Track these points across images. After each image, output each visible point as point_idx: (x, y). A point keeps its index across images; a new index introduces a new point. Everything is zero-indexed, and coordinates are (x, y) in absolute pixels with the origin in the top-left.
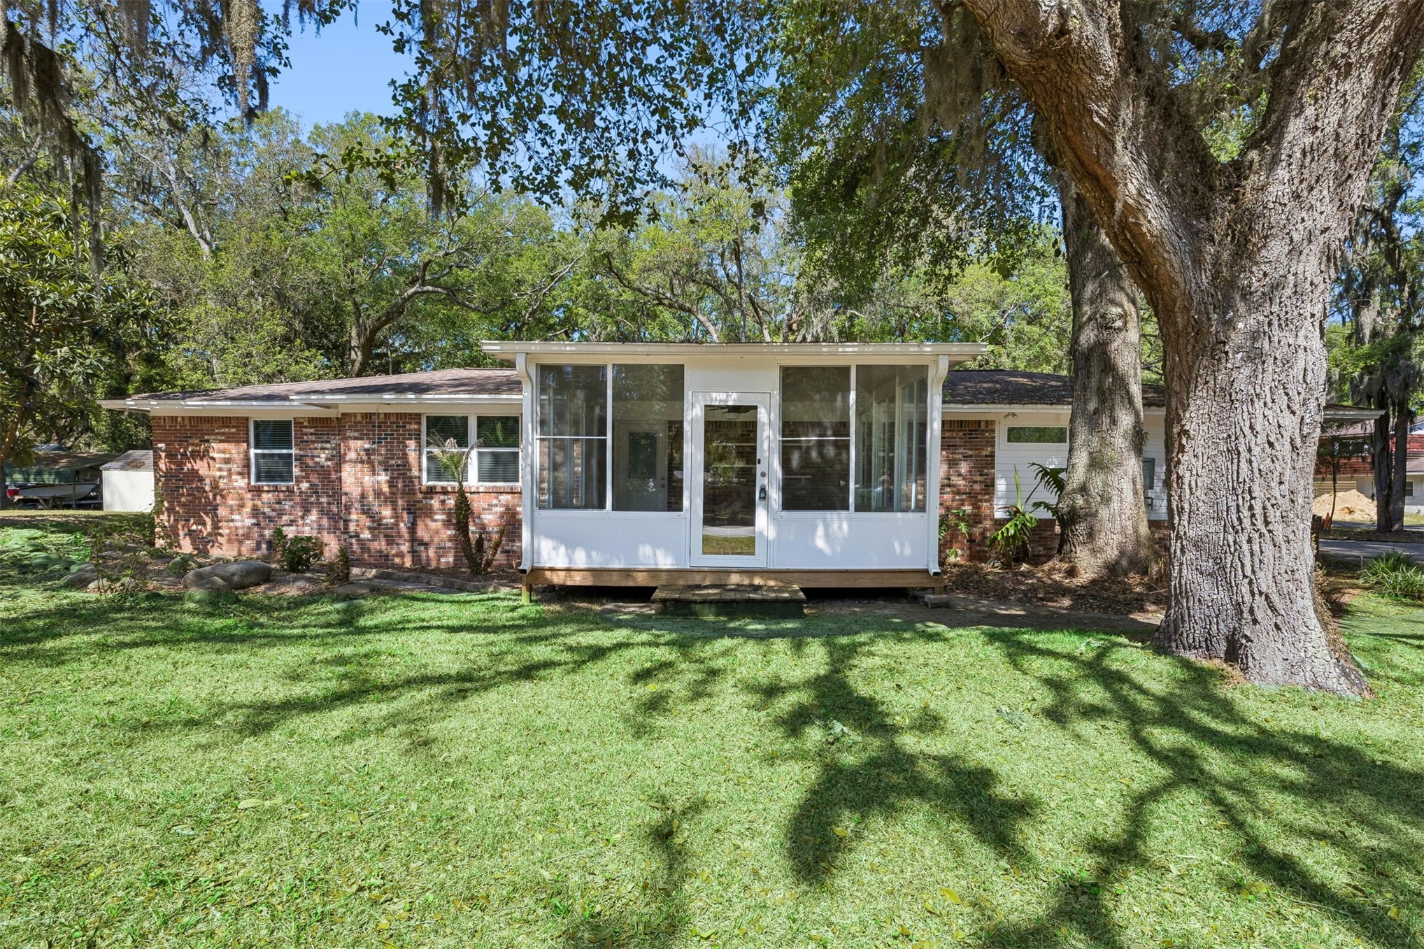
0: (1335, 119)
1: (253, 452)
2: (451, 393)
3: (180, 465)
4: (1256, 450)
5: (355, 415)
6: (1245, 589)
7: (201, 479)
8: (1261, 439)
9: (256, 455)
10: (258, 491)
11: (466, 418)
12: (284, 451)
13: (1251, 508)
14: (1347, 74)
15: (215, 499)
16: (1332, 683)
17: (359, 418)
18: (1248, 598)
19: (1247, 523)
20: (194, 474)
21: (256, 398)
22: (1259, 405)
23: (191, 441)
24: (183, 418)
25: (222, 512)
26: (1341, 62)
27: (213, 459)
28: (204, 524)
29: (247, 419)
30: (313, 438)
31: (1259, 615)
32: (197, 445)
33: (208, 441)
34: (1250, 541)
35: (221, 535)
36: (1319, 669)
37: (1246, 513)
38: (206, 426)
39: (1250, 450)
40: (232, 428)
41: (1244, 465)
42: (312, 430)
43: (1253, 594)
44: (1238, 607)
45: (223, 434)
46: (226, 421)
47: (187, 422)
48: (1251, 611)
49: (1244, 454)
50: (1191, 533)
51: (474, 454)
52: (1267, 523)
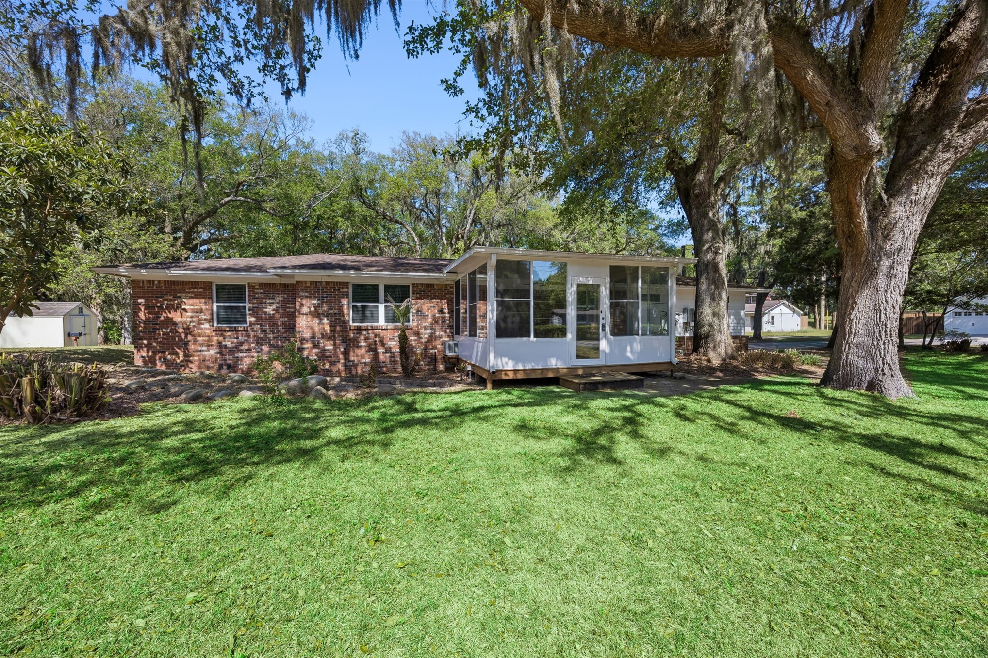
0: (925, 192)
1: (215, 305)
2: (377, 271)
3: (158, 315)
4: (888, 310)
5: (306, 282)
6: (881, 362)
7: (175, 324)
8: (890, 305)
9: (218, 307)
10: (220, 332)
11: (377, 286)
12: (241, 305)
13: (886, 331)
14: (932, 177)
15: (186, 337)
16: (911, 395)
17: (308, 284)
18: (881, 365)
19: (883, 337)
20: (170, 321)
21: (216, 269)
22: (889, 293)
23: (166, 297)
24: (159, 281)
25: (192, 347)
26: (930, 173)
27: (185, 310)
28: (177, 354)
29: (211, 283)
30: (263, 296)
31: (886, 371)
32: (171, 300)
33: (180, 297)
34: (884, 343)
35: (192, 362)
36: (906, 391)
37: (883, 333)
38: (178, 288)
39: (885, 310)
40: (201, 289)
41: (883, 315)
42: (262, 291)
43: (883, 364)
44: (877, 370)
45: (193, 293)
46: (195, 284)
47: (162, 284)
48: (883, 370)
49: (883, 311)
50: (855, 341)
51: (381, 308)
52: (891, 337)
